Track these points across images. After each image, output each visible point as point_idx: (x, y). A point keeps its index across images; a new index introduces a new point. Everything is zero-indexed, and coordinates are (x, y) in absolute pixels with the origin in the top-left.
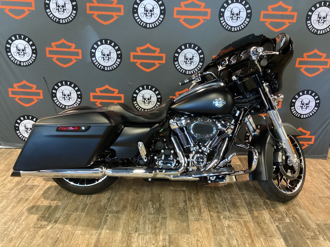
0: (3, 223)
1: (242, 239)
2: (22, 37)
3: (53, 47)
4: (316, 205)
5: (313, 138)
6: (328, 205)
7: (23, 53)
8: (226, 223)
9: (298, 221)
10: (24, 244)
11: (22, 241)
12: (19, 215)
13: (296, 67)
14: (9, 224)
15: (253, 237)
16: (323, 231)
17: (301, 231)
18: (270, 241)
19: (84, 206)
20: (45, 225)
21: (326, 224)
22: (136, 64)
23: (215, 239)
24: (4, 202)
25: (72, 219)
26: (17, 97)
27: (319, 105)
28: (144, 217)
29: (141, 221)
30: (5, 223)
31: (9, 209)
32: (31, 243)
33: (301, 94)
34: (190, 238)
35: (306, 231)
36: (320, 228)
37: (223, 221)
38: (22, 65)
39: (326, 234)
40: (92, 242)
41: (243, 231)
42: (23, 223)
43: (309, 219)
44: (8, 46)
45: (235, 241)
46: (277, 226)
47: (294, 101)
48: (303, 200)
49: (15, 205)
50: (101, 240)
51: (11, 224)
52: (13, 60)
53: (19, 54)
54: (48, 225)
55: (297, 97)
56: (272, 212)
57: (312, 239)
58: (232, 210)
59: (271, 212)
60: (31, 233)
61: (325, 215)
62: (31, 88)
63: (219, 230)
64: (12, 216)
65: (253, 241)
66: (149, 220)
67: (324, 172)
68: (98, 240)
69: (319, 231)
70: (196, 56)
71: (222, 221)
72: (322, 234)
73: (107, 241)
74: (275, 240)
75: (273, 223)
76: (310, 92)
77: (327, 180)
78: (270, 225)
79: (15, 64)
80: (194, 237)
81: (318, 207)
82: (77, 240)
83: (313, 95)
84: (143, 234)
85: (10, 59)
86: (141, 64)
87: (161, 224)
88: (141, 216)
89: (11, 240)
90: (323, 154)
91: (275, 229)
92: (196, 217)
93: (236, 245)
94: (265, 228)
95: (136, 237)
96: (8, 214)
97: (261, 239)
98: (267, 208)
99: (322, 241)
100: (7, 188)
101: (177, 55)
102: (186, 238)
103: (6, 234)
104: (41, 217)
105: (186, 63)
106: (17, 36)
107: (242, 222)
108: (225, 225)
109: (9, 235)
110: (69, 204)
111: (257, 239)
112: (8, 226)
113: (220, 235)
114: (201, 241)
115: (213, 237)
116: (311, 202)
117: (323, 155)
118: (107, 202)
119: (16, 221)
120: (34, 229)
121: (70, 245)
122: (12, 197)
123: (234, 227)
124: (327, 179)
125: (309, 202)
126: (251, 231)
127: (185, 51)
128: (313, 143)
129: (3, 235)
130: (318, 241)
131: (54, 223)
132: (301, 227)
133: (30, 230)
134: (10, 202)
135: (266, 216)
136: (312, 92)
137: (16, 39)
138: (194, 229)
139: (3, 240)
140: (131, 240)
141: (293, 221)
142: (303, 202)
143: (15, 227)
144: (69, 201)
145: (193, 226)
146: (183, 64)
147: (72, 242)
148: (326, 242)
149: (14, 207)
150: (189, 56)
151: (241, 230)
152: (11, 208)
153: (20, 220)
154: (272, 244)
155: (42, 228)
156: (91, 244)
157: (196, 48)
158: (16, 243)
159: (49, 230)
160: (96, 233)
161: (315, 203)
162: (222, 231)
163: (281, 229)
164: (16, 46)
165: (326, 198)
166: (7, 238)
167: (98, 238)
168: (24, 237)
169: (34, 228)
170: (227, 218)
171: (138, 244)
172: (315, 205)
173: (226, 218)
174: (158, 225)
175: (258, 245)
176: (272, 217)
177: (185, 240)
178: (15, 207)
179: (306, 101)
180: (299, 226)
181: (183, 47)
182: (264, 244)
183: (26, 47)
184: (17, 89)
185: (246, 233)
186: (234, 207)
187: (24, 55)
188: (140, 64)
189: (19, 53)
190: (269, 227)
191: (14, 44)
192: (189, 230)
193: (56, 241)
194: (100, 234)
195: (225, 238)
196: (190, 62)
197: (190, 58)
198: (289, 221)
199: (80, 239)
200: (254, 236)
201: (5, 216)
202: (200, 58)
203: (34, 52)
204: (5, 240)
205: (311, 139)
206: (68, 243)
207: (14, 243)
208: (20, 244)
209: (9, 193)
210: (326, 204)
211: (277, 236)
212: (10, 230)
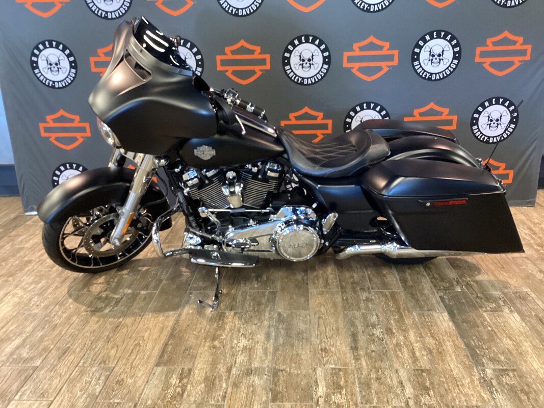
0: (43, 308)
1: (385, 314)
2: (54, 43)
3: (99, 56)
4: (506, 268)
5: (511, 173)
6: (525, 267)
7: (56, 69)
8: (364, 295)
9: (473, 290)
10: (73, 331)
11: (69, 328)
12: (65, 297)
13: (476, 61)
14: (52, 308)
15: (402, 311)
16: (511, 301)
17: (477, 302)
18: (427, 316)
19: (158, 282)
20: (101, 308)
21: (516, 292)
22: (226, 73)
23: (345, 316)
24: (43, 282)
25: (140, 299)
26: (53, 136)
27: (517, 121)
28: (243, 293)
29: (239, 297)
30: (46, 307)
31: (49, 291)
32: (83, 329)
33: (487, 104)
34: (309, 315)
35: (485, 302)
36: (506, 298)
37: (360, 294)
38: (57, 86)
39: (514, 305)
40: (168, 325)
41: (388, 305)
42: (71, 306)
43: (492, 287)
44: (34, 59)
45: (375, 317)
46: (440, 297)
47: (476, 116)
48: (487, 263)
49: (59, 286)
50: (181, 322)
51: (54, 309)
52: (43, 80)
53: (51, 71)
54: (105, 307)
55: (480, 109)
56: (437, 279)
57: (491, 311)
58: (375, 280)
59: (433, 280)
60: (82, 318)
61: (517, 281)
62: (72, 121)
63: (352, 304)
64: (54, 299)
65: (401, 316)
66: (250, 296)
67: (526, 224)
68: (177, 322)
69: (504, 302)
70: (317, 54)
71: (357, 293)
72: (509, 304)
73: (189, 323)
74: (435, 314)
75: (436, 293)
76: (501, 100)
77: (530, 235)
78: (431, 295)
79: (46, 85)
80: (315, 314)
81: (509, 271)
82: (146, 324)
83: (507, 104)
84: (241, 312)
85: (38, 78)
86: (234, 73)
87: (268, 300)
88: (239, 291)
89: (55, 326)
90: (528, 199)
91: (437, 301)
92: (320, 290)
93: (375, 322)
94: (422, 300)
95: (230, 317)
96: (50, 296)
97: (414, 314)
98: (429, 275)
99: (508, 314)
100: (47, 265)
101: (287, 55)
102: (303, 315)
103: (47, 321)
104: (95, 299)
105: (303, 67)
106: (47, 43)
107: (388, 293)
108: (361, 298)
109: (51, 321)
110: (135, 282)
111: (407, 314)
112: (50, 310)
113: (353, 310)
114: (324, 318)
115: (342, 312)
116: (499, 265)
117: (530, 200)
118: (191, 277)
119: (61, 304)
120: (87, 313)
121: (137, 330)
122: (53, 276)
123: (375, 301)
124: (530, 233)
125: (496, 264)
126: (400, 303)
127: (300, 48)
128: (511, 182)
129: (44, 322)
130: (500, 313)
131: (114, 304)
132: (478, 297)
133: (81, 314)
134: (51, 282)
135: (426, 284)
136: (505, 100)
137: (45, 47)
138: (315, 304)
139: (44, 328)
140: (223, 320)
141: (467, 290)
142: (486, 265)
143: (60, 313)
144: (135, 277)
145: (315, 300)
146: (297, 68)
147: (140, 326)
148: (513, 315)
149: (57, 288)
150: (306, 56)
151: (385, 303)
152: (52, 289)
153: (66, 303)
154: (430, 319)
155: (98, 311)
156: (167, 328)
157: (317, 42)
158: (61, 331)
159: (107, 313)
160: (175, 314)
161: (505, 266)
162: (356, 305)
163: (447, 300)
164: (45, 59)
165: (524, 259)
166: (50, 325)
167: (177, 320)
168: (72, 324)
169: (87, 311)
170: (366, 289)
171: (233, 325)
172: (504, 268)
173: (364, 289)
174: (264, 300)
175: (409, 322)
176: (435, 286)
177: (301, 318)
178: (59, 287)
179: (495, 116)
180: (475, 296)
181: (296, 42)
182: (417, 320)
183: (60, 58)
184: (52, 125)
185: (393, 307)
186: (378, 276)
187: (58, 71)
188: (232, 73)
189: (51, 68)
190: (428, 298)
191: (43, 56)
192: (308, 304)
193: (118, 326)
194: (180, 315)
195: (361, 314)
196: (308, 65)
197: (307, 58)
198: (460, 290)
199: (152, 322)
200: (404, 311)
201: (46, 299)
202: (324, 58)
203: (73, 65)
204: (46, 327)
205: (508, 175)
206: (134, 327)
207: (59, 330)
208: (68, 331)
209: (49, 271)
210: (522, 266)
211: (438, 309)
212: (53, 315)
